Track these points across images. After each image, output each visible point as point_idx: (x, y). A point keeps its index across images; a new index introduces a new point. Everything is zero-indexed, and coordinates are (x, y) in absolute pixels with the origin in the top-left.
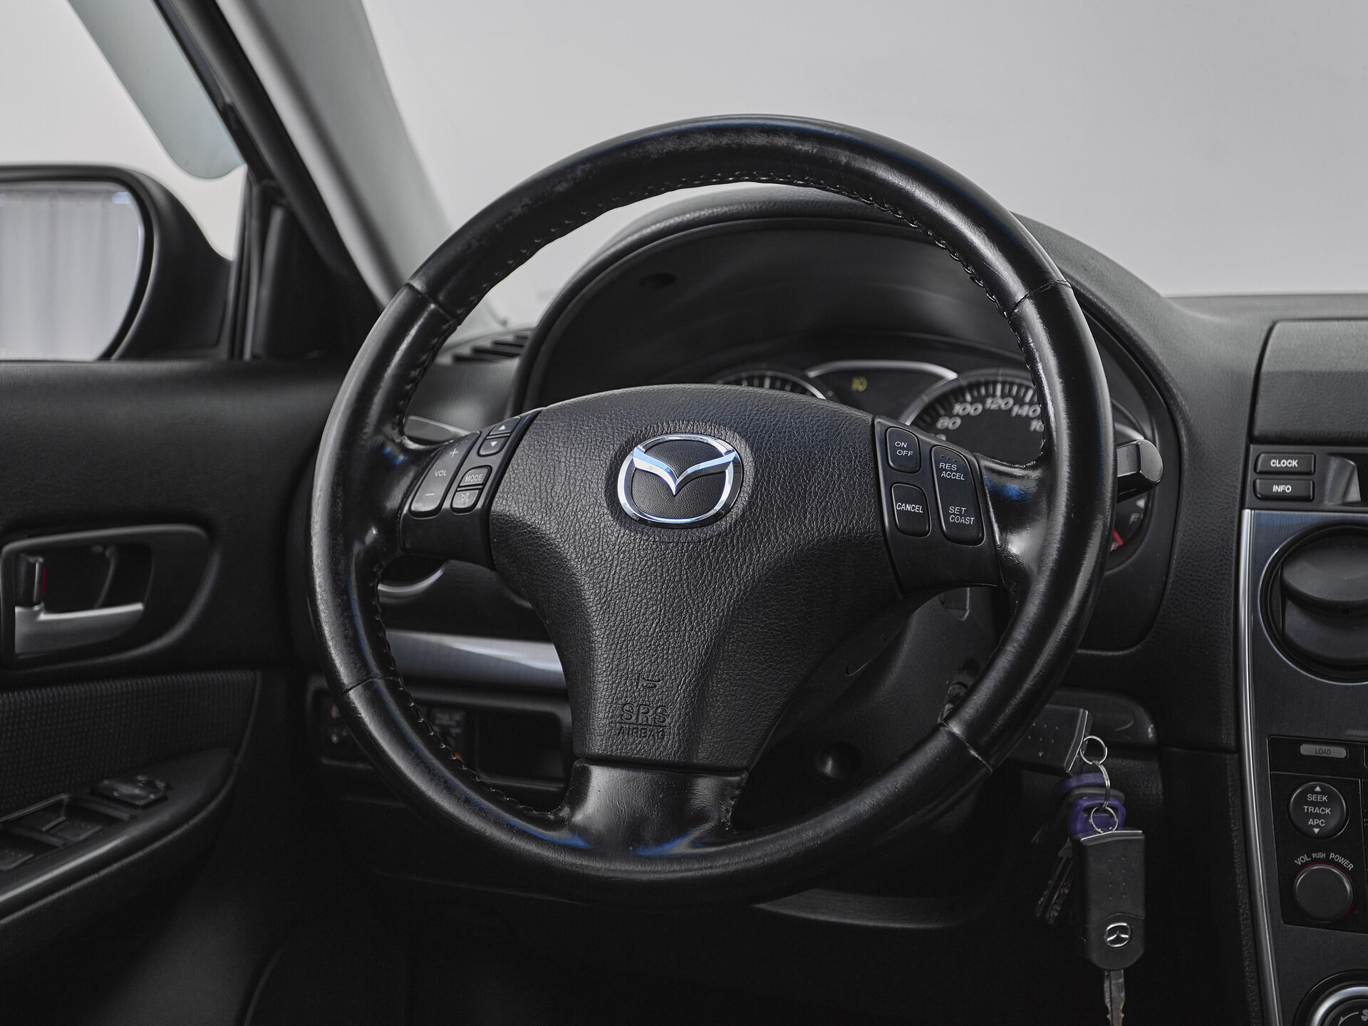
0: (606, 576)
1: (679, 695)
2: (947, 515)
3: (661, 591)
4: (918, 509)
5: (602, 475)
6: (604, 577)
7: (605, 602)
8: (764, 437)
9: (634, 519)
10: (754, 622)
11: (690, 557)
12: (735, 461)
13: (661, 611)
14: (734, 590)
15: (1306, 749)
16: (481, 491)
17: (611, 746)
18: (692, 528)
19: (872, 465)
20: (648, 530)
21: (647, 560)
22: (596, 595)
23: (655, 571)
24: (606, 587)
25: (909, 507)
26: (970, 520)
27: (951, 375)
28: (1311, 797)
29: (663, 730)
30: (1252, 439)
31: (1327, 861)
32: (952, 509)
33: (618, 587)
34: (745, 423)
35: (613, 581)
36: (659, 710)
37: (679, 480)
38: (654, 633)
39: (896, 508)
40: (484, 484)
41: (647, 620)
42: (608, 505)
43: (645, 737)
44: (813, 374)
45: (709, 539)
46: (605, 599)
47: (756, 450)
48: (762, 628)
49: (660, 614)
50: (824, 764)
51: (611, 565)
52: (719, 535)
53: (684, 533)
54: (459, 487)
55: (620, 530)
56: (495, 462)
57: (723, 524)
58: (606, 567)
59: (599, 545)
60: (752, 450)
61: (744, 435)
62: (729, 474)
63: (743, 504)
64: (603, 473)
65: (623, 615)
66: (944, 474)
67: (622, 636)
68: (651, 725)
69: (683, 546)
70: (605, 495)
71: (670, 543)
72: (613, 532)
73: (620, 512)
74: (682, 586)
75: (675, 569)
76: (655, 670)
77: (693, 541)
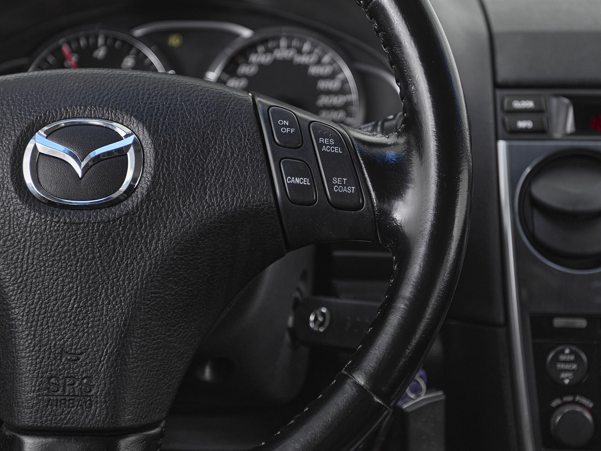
0: (20, 257)
1: (102, 366)
2: (331, 186)
3: (76, 270)
4: (306, 181)
5: (7, 161)
6: (18, 258)
7: (21, 282)
8: (159, 120)
9: (42, 202)
10: (165, 291)
11: (101, 236)
12: (135, 143)
13: (77, 288)
14: (145, 265)
15: (558, 322)
17: (41, 417)
18: (100, 208)
19: (260, 142)
20: (57, 212)
21: (60, 241)
22: (12, 276)
23: (69, 250)
24: (22, 267)
25: (298, 181)
26: (351, 189)
27: (246, 33)
28: (562, 358)
29: (90, 400)
30: (497, 85)
31: (574, 402)
32: (336, 180)
33: (33, 267)
34: (140, 107)
35: (28, 261)
36: (85, 381)
37: (83, 164)
38: (72, 309)
39: (287, 181)
41: (64, 297)
42: (16, 190)
43: (73, 407)
44: (138, 32)
45: (118, 219)
46: (21, 279)
47: (153, 133)
48: (173, 295)
49: (77, 291)
50: (203, 371)
51: (25, 246)
52: (127, 214)
53: (93, 213)
55: (30, 213)
57: (131, 203)
58: (19, 249)
59: (10, 227)
60: (149, 132)
61: (141, 119)
62: (131, 155)
63: (147, 184)
64: (7, 159)
65: (40, 293)
66: (324, 148)
67: (42, 312)
68: (78, 396)
69: (94, 226)
70: (12, 180)
71: (80, 224)
72: (23, 215)
73: (28, 196)
74: (96, 264)
75: (87, 248)
76: (77, 343)
77: (102, 221)
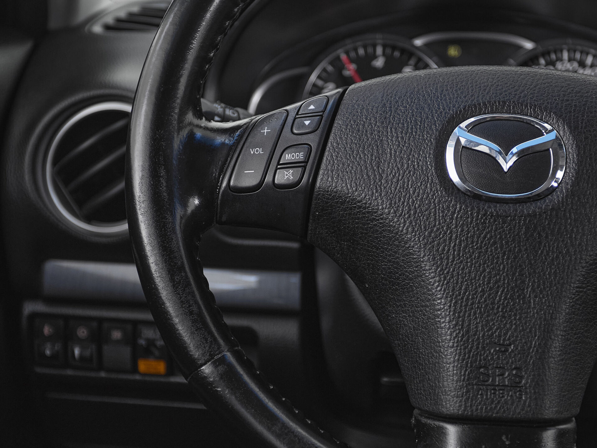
0: (446, 248)
1: (531, 357)
3: (503, 262)
5: (430, 153)
6: (444, 250)
7: (448, 273)
8: (578, 117)
9: (467, 195)
10: (588, 286)
12: (556, 139)
13: (504, 280)
14: (571, 260)
16: (305, 167)
17: (471, 406)
18: (526, 202)
20: (483, 205)
21: (487, 233)
22: (438, 267)
23: (495, 243)
24: (448, 258)
27: (529, 45)
29: (520, 391)
33: (459, 259)
34: (558, 104)
35: (454, 253)
36: (514, 372)
37: (508, 158)
38: (500, 301)
40: (306, 162)
41: (491, 289)
42: (441, 182)
43: (503, 397)
44: (418, 42)
45: (545, 212)
46: (447, 270)
47: (574, 130)
48: (593, 291)
49: (504, 283)
51: (450, 238)
52: (553, 209)
53: (519, 207)
54: (278, 164)
55: (456, 205)
56: (313, 140)
58: (445, 240)
59: (435, 219)
60: (570, 127)
61: (559, 116)
62: (553, 151)
63: (572, 179)
65: (467, 284)
67: (469, 304)
68: (508, 386)
69: (520, 220)
70: (436, 173)
71: (507, 217)
72: (448, 207)
73: (453, 188)
74: (522, 257)
75: (514, 240)
76: (505, 334)
77: (529, 215)
